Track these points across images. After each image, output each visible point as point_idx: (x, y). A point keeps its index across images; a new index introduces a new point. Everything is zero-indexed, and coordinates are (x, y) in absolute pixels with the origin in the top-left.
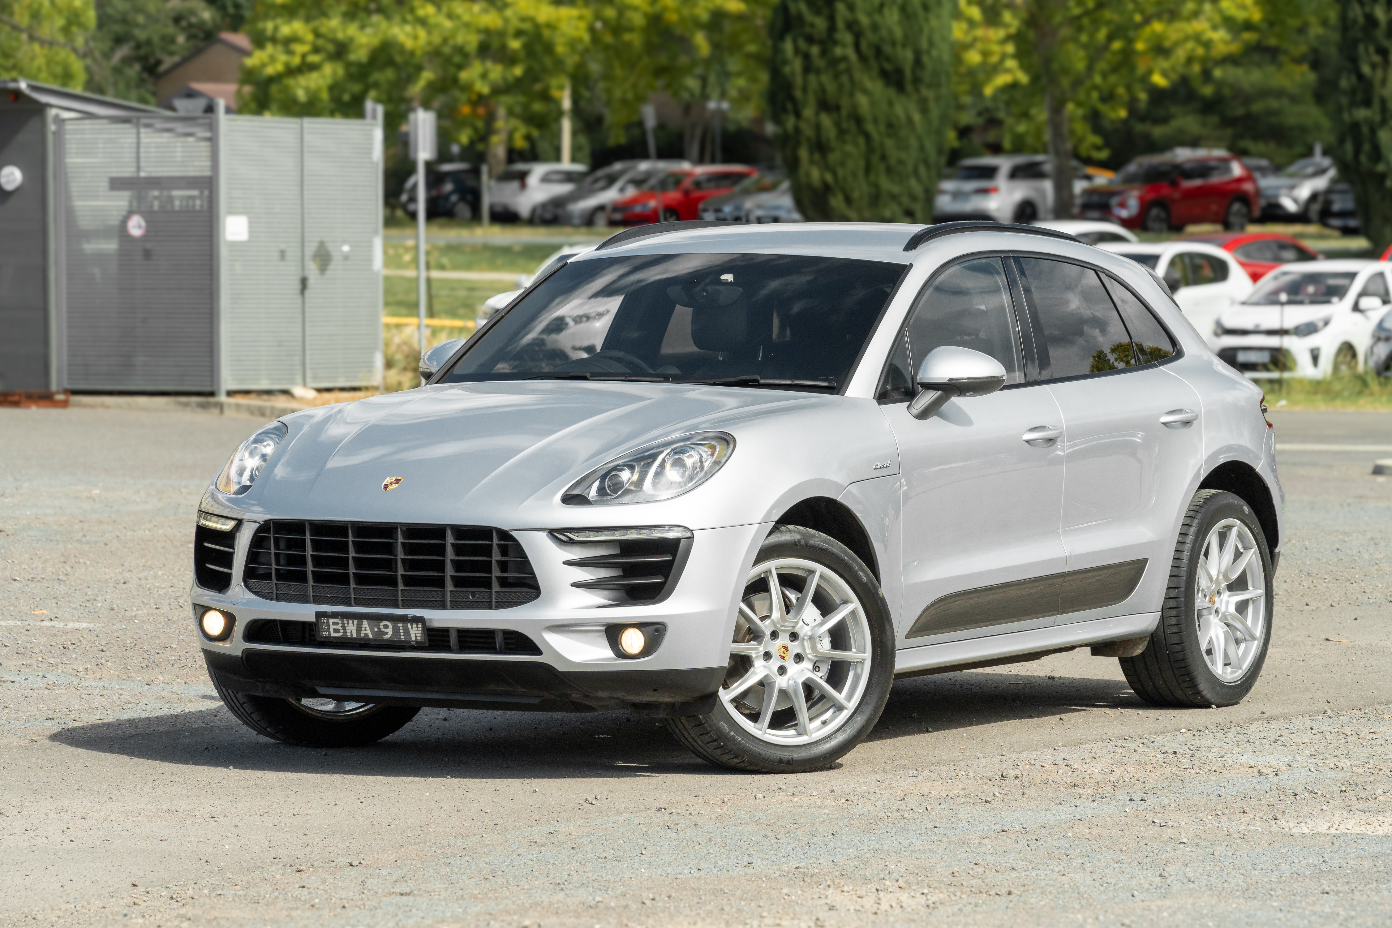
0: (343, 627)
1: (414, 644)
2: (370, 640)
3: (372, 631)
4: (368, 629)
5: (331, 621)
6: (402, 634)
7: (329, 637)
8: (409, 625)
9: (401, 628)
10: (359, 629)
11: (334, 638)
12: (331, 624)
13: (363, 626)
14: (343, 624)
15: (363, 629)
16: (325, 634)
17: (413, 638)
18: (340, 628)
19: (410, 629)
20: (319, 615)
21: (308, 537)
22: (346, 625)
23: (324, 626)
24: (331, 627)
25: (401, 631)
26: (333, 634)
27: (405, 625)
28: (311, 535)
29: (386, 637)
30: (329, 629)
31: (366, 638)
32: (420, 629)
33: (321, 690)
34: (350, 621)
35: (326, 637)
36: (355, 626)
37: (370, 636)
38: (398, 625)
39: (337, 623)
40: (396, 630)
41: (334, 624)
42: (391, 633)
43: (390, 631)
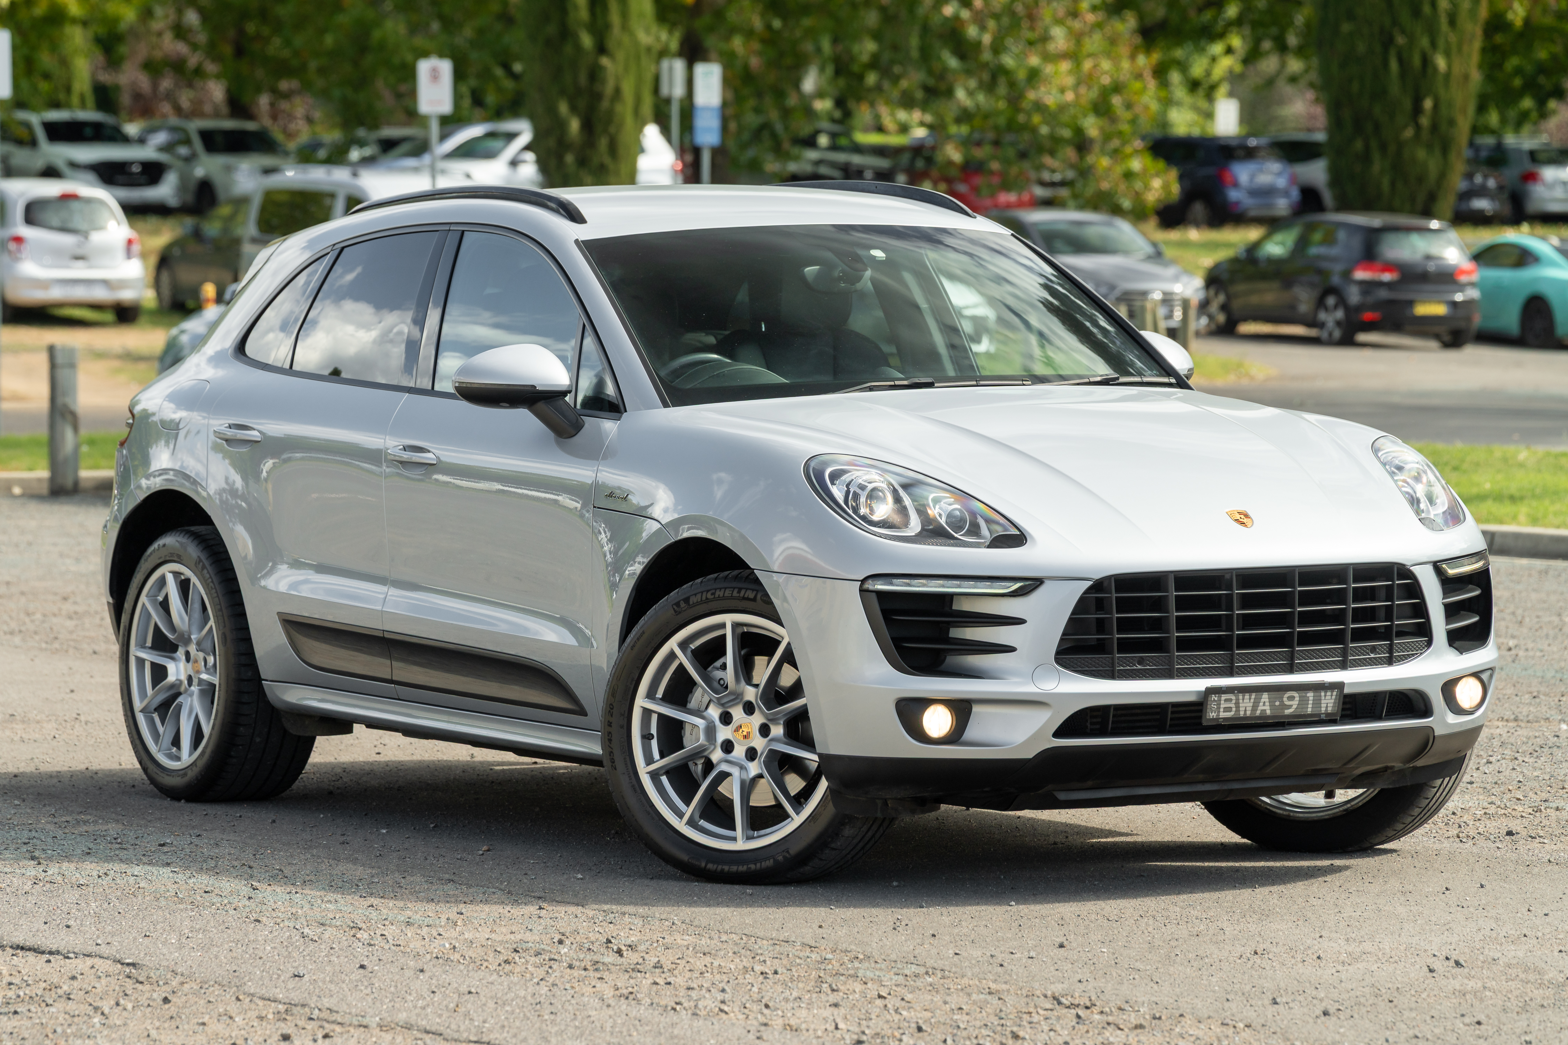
0: (1237, 704)
1: (1323, 717)
2: (1268, 717)
3: (1272, 705)
4: (1267, 704)
5: (1224, 697)
6: (1310, 706)
7: (1217, 719)
8: (1322, 694)
9: (1311, 699)
10: (1255, 706)
11: (1225, 719)
12: (1222, 702)
13: (1263, 700)
14: (1237, 699)
15: (1261, 704)
16: (1212, 715)
17: (1323, 709)
18: (1233, 705)
19: (1323, 698)
20: (1210, 691)
21: (1172, 593)
22: (1241, 701)
23: (1214, 706)
24: (1221, 706)
25: (1310, 702)
26: (1223, 715)
27: (1317, 694)
28: (1176, 590)
29: (1287, 712)
30: (1218, 709)
31: (1263, 716)
32: (1334, 697)
33: (1062, 796)
34: (1247, 696)
35: (1213, 719)
36: (1252, 701)
37: (1268, 712)
38: (1308, 695)
39: (1231, 700)
40: (1303, 701)
41: (1226, 700)
42: (1295, 707)
43: (1295, 703)
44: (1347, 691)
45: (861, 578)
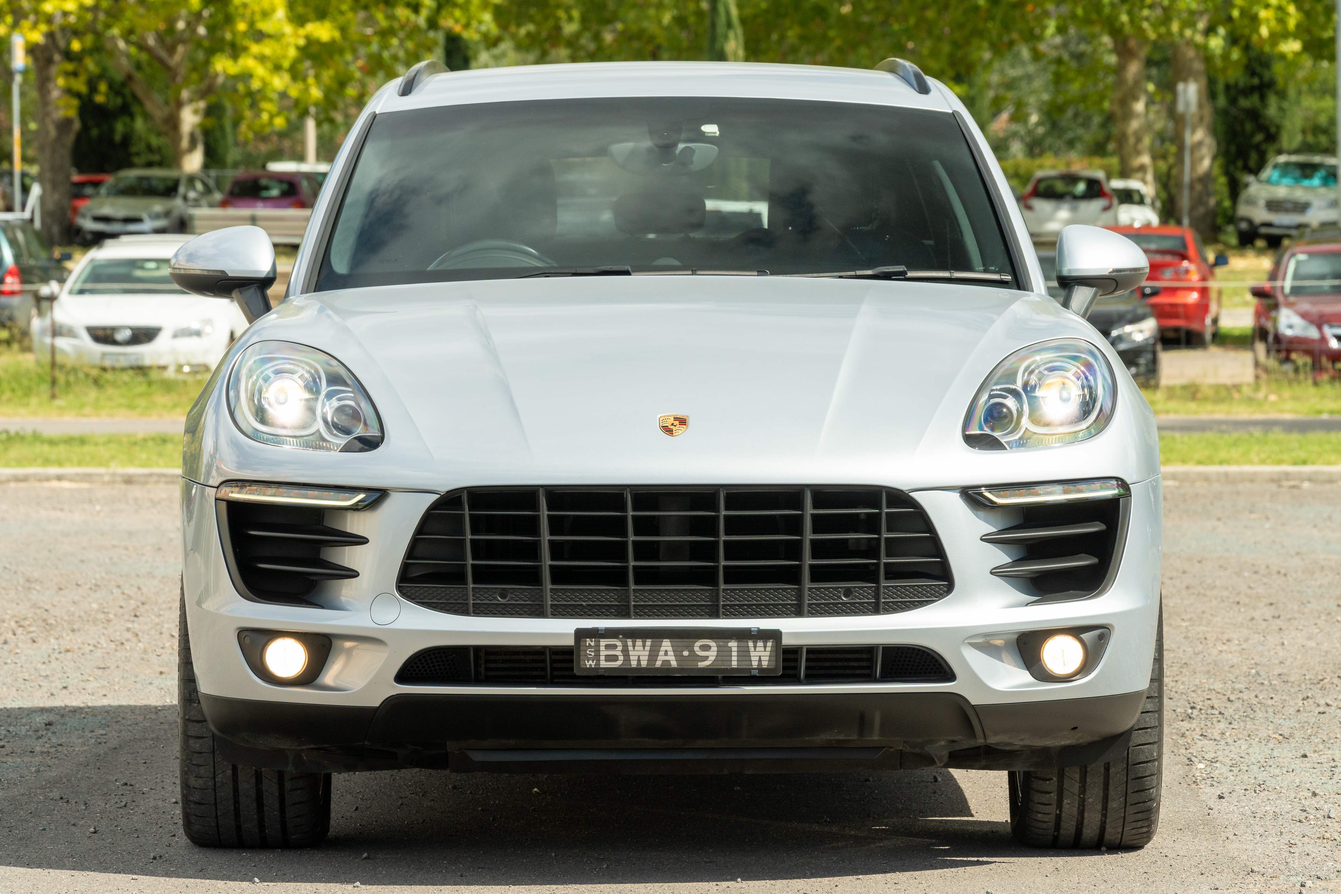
0: (625, 652)
1: (755, 673)
2: (673, 669)
3: (678, 656)
4: (671, 653)
5: (603, 642)
6: (735, 658)
7: (598, 669)
8: (751, 644)
9: (734, 649)
10: (653, 655)
11: (606, 669)
12: (602, 648)
13: (663, 649)
14: (625, 646)
15: (662, 653)
16: (590, 664)
17: (755, 664)
18: (619, 653)
19: (752, 649)
20: (581, 634)
21: (544, 513)
22: (630, 648)
23: (590, 653)
24: (602, 653)
25: (734, 653)
26: (604, 664)
27: (742, 644)
28: (549, 509)
29: (702, 665)
30: (597, 656)
31: (666, 668)
32: (768, 649)
34: (639, 642)
35: (591, 669)
36: (648, 648)
37: (674, 664)
38: (730, 644)
39: (615, 647)
40: (724, 653)
41: (608, 647)
42: (713, 658)
43: (712, 654)
44: (786, 641)
45: (216, 485)
